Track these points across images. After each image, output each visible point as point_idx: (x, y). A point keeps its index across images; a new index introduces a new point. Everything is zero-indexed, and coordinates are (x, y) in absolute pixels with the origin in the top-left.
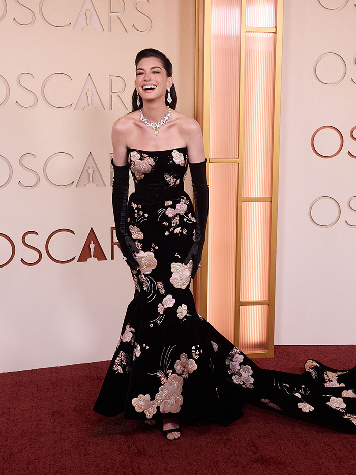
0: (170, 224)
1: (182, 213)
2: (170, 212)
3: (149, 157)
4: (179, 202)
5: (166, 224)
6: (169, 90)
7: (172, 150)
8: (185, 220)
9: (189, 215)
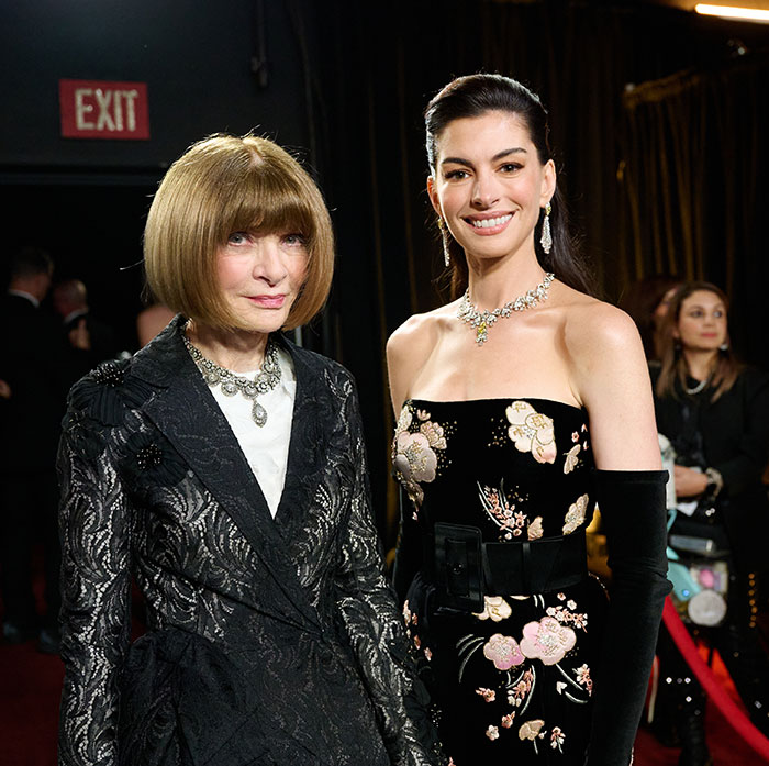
0: (501, 695)
1: (552, 658)
2: (500, 650)
3: (432, 420)
4: (538, 615)
5: (490, 695)
6: (548, 207)
7: (509, 402)
8: (561, 686)
9: (580, 671)
